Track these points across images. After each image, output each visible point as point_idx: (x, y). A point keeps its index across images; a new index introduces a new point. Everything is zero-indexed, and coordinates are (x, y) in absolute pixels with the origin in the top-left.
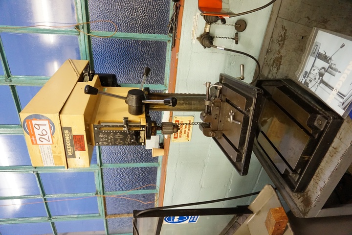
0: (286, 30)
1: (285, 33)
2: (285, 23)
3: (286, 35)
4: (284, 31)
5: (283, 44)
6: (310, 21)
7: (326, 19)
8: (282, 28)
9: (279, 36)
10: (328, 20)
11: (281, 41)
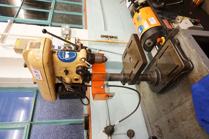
0: (158, 126)
1: (159, 128)
2: (156, 123)
3: (160, 128)
4: (158, 128)
5: (162, 135)
6: (165, 111)
7: (171, 103)
8: (156, 127)
9: (158, 133)
10: (172, 103)
11: (160, 134)
